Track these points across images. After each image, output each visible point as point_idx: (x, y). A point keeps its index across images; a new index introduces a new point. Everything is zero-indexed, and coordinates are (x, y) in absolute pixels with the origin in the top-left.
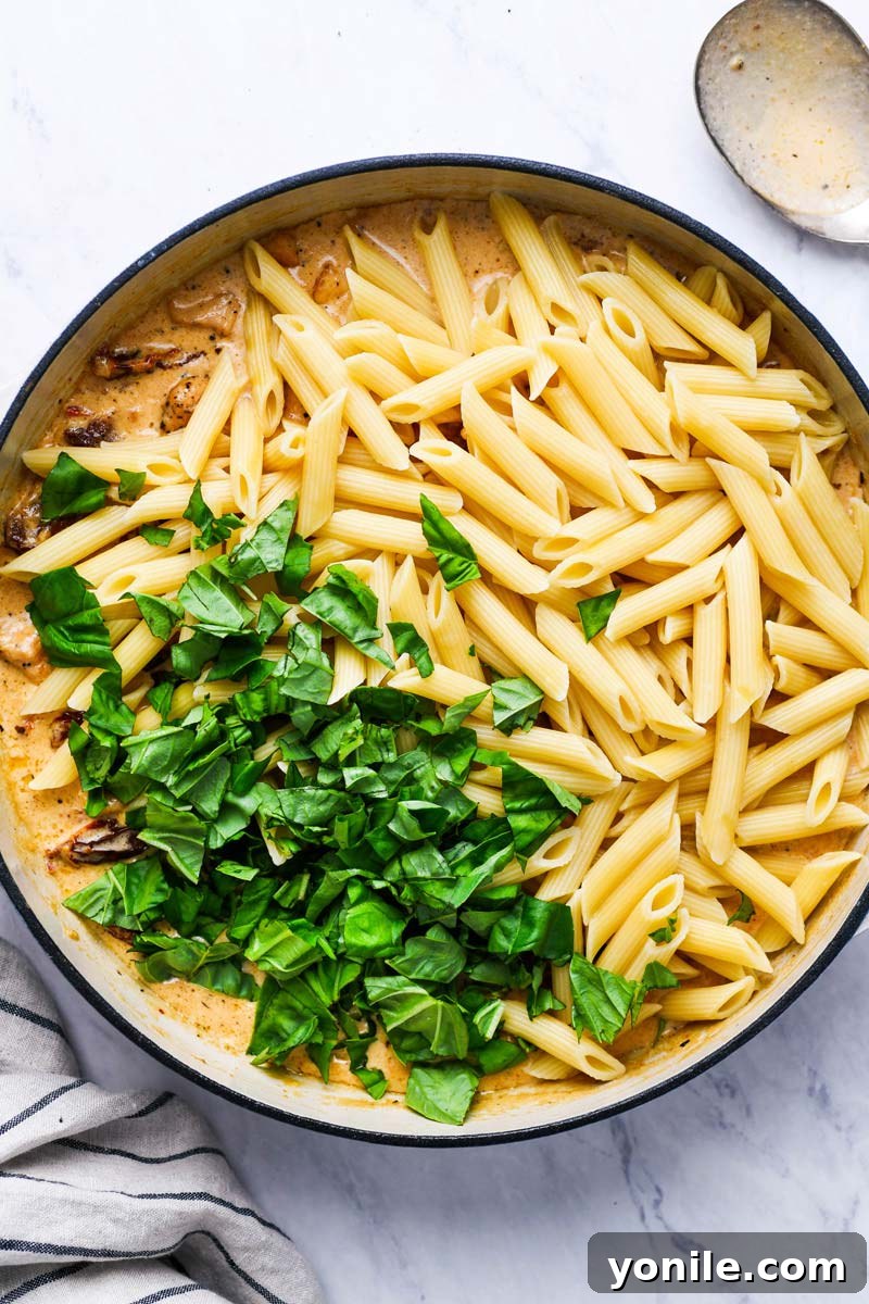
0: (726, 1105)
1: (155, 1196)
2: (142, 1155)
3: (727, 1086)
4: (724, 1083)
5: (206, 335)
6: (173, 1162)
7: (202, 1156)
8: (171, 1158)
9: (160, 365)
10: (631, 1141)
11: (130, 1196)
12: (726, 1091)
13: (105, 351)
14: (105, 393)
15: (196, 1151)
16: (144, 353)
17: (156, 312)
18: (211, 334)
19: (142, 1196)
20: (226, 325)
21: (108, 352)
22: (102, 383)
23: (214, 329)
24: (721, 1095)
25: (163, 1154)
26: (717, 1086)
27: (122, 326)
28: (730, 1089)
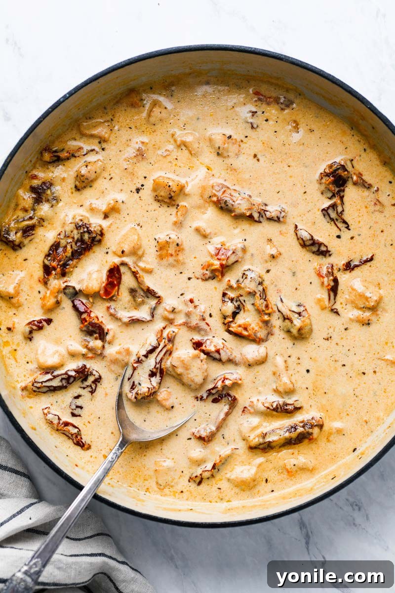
0: (356, 514)
1: (78, 555)
2: (72, 537)
3: (356, 505)
4: (355, 504)
5: (97, 141)
6: (87, 540)
7: (101, 537)
8: (85, 538)
9: (74, 156)
10: (310, 533)
11: (66, 556)
12: (357, 508)
13: (47, 149)
14: (48, 169)
15: (98, 535)
16: (66, 149)
17: (72, 130)
18: (99, 140)
19: (71, 556)
20: (106, 136)
21: (49, 149)
22: (46, 164)
23: (100, 138)
24: (354, 510)
25: (82, 536)
26: (352, 505)
27: (55, 136)
28: (357, 506)
